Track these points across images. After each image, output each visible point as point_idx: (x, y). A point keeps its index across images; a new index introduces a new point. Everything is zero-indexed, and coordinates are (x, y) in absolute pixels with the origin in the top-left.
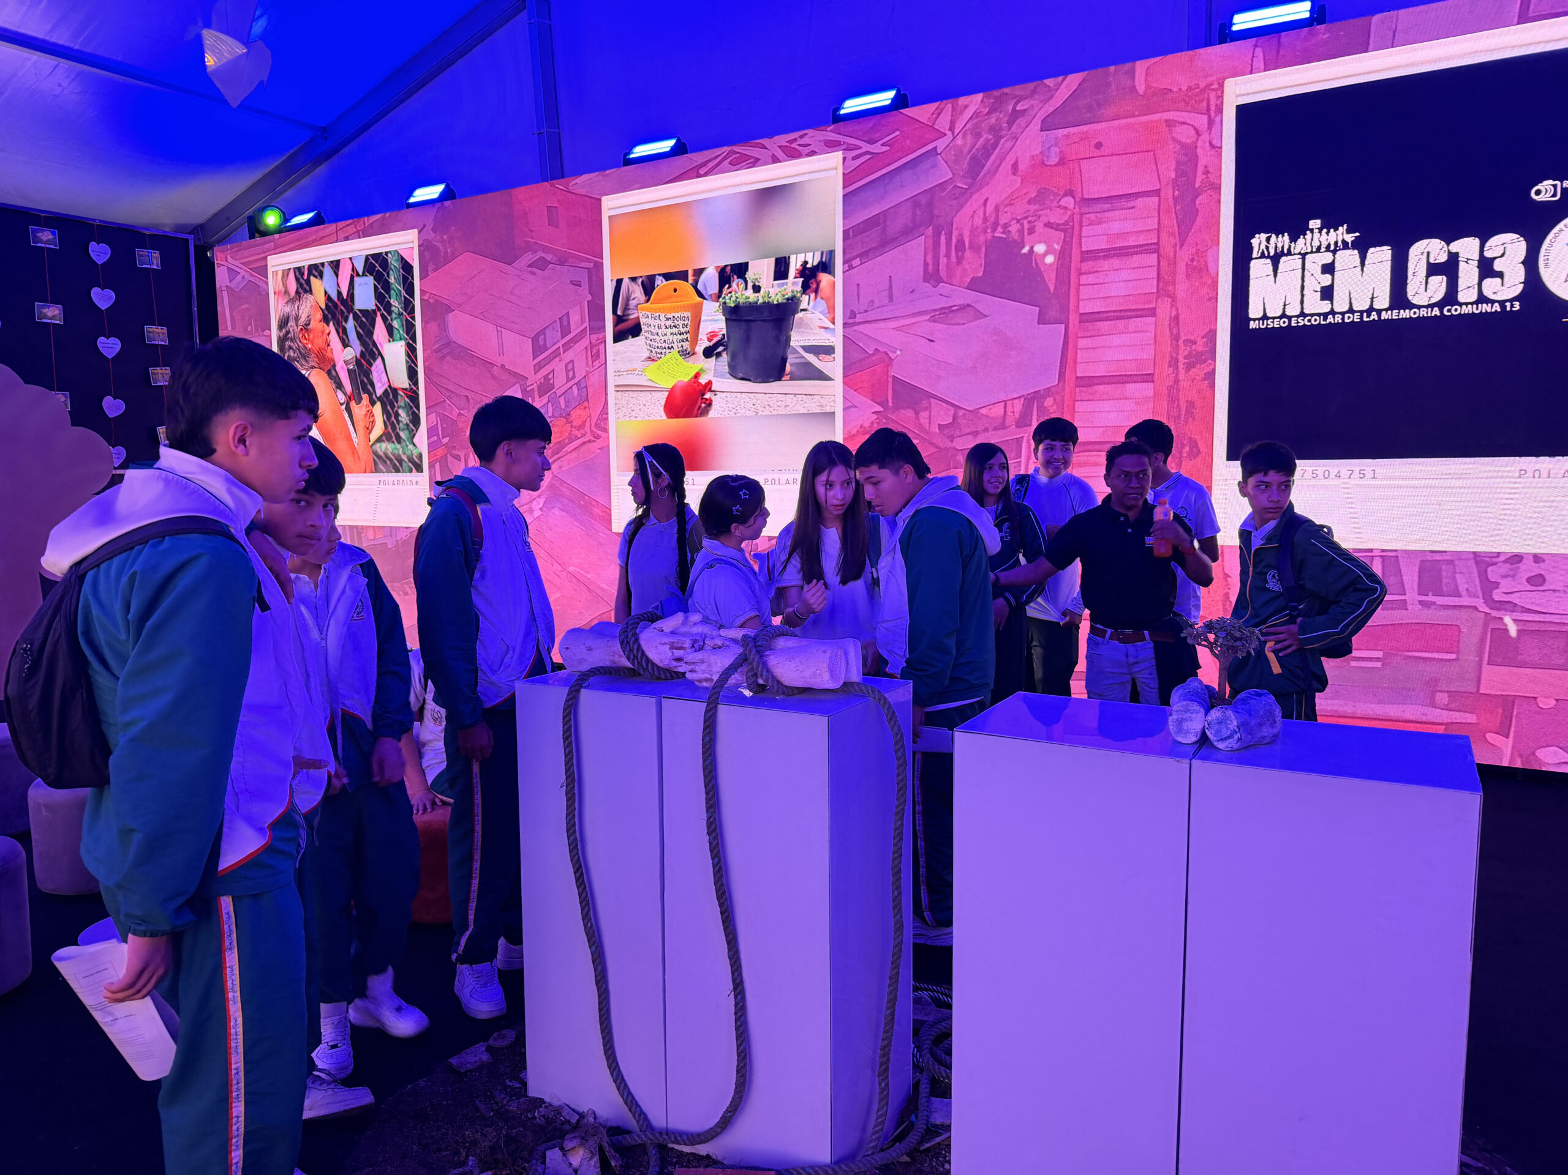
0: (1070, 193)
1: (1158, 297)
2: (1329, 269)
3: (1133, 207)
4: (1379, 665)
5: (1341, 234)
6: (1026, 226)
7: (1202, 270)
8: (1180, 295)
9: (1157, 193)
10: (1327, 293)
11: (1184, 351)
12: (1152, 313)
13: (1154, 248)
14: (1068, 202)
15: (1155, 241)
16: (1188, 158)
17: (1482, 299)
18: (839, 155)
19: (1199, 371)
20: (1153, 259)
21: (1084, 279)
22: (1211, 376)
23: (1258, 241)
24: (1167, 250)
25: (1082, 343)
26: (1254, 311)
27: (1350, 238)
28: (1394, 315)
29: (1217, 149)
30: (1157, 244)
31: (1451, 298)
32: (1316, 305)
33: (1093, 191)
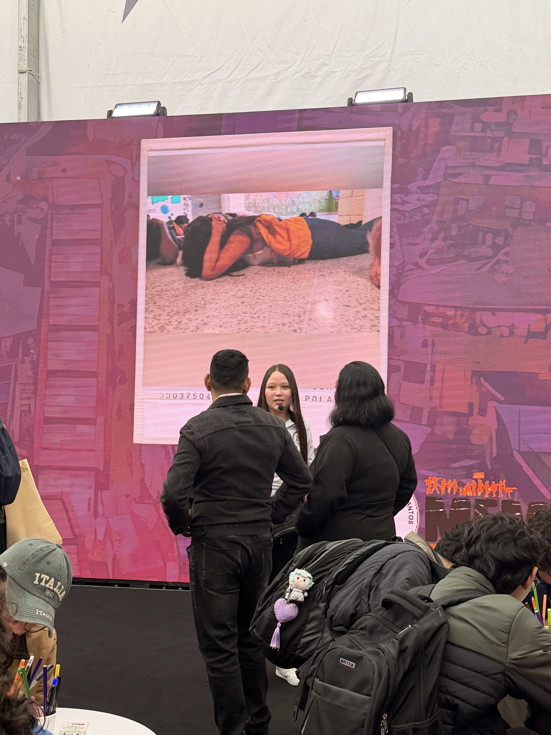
1: (101, 275)
3: (86, 214)
6: (16, 218)
7: (128, 259)
8: (115, 274)
11: (117, 311)
12: (97, 285)
13: (98, 242)
15: (99, 237)
16: (118, 187)
19: (125, 325)
20: (98, 249)
21: (53, 258)
24: (106, 243)
25: (52, 302)
29: (135, 182)
30: (101, 239)
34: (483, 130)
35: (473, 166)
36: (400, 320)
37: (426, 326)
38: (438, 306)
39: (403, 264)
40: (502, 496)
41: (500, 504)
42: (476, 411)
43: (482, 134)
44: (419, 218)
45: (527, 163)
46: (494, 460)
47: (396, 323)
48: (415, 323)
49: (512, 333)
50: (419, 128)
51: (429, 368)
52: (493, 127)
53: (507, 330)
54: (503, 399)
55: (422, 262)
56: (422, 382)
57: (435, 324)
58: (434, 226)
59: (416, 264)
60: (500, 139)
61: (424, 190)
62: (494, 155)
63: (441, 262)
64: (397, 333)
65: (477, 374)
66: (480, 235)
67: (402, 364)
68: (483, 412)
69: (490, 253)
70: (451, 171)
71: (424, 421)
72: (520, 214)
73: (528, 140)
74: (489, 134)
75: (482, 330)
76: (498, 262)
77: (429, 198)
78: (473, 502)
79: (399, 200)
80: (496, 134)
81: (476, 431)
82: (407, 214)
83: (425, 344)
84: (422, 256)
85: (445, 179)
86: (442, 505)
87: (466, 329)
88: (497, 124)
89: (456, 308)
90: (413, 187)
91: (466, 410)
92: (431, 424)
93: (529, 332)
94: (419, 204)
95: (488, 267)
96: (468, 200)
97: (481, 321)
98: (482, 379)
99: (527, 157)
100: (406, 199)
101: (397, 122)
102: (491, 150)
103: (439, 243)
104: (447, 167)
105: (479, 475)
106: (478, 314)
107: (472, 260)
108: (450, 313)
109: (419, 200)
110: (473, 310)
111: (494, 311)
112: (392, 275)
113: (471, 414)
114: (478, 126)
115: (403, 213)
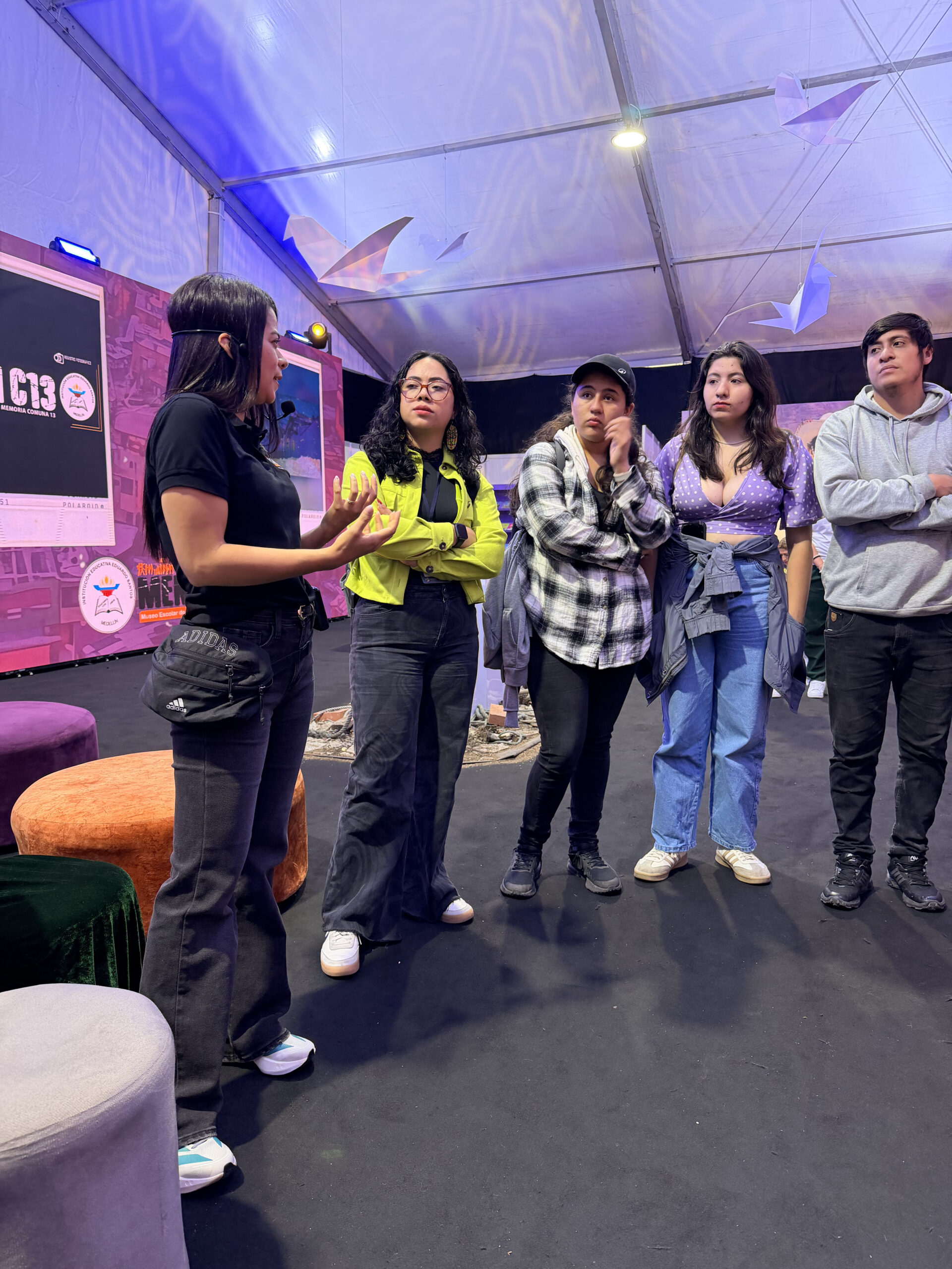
4: (19, 616)
17: (42, 408)
28: (6, 408)
35: (148, 335)
36: (117, 445)
37: (131, 451)
38: (137, 437)
39: (117, 401)
43: (150, 313)
44: (122, 366)
48: (125, 448)
50: (117, 295)
51: (134, 482)
52: (156, 310)
55: (126, 401)
56: (132, 494)
57: (135, 450)
58: (131, 376)
59: (123, 402)
60: (160, 321)
61: (124, 346)
63: (138, 404)
64: (117, 455)
67: (120, 480)
70: (137, 335)
71: (134, 524)
74: (154, 314)
77: (127, 353)
78: (160, 579)
79: (111, 349)
80: (158, 316)
82: (116, 361)
83: (131, 465)
84: (126, 396)
85: (134, 340)
86: (146, 583)
90: (118, 340)
94: (121, 356)
100: (115, 349)
101: (105, 284)
102: (157, 327)
103: (133, 390)
104: (135, 331)
107: (151, 405)
109: (121, 352)
112: (110, 408)
114: (149, 306)
115: (113, 359)
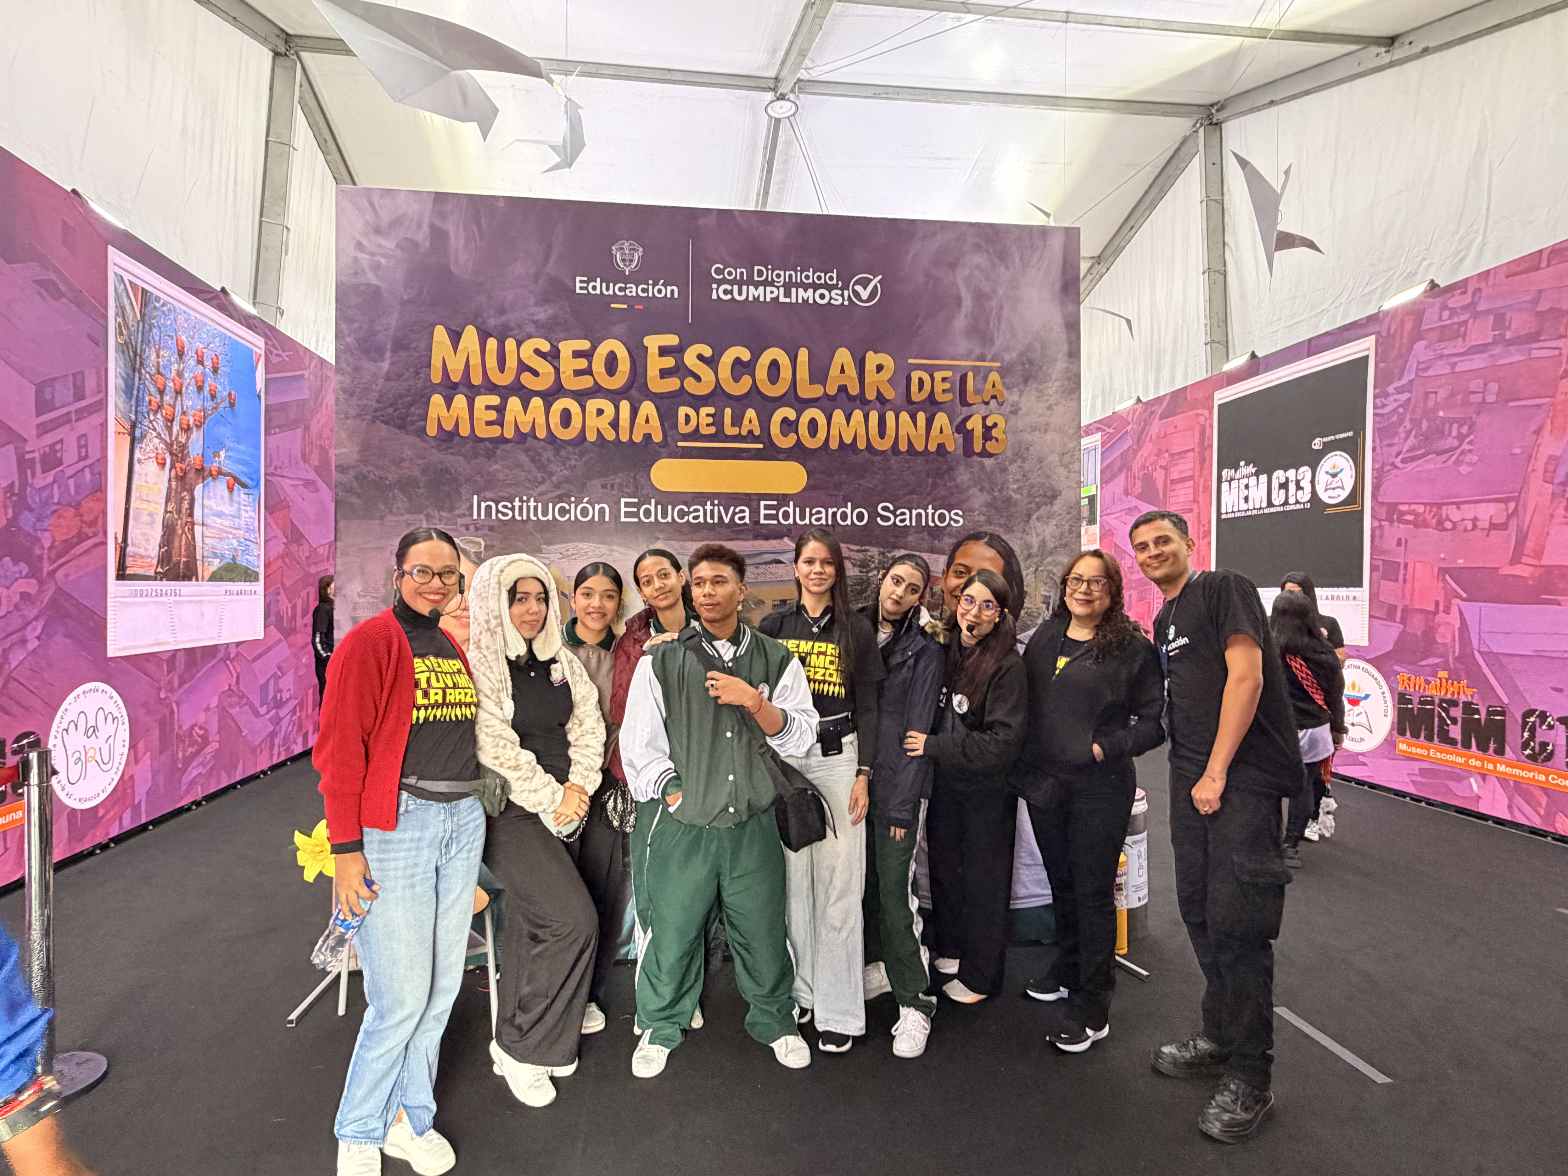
0: (1167, 451)
1: (1193, 503)
2: (1247, 487)
3: (1186, 457)
5: (1251, 469)
6: (1154, 467)
7: (1207, 489)
8: (1201, 501)
9: (1193, 450)
10: (1246, 499)
11: (1202, 530)
13: (1191, 478)
14: (1166, 455)
15: (1192, 474)
16: (1203, 433)
17: (1297, 502)
18: (1100, 434)
19: (1206, 541)
21: (1172, 494)
22: (1209, 543)
23: (1225, 472)
24: (1196, 478)
26: (1223, 510)
27: (1254, 470)
28: (1267, 511)
29: (1211, 426)
31: (1286, 503)
32: (1243, 506)
33: (1176, 450)
34: (1450, 318)
35: (1441, 357)
36: (1380, 520)
37: (1401, 526)
38: (1410, 504)
39: (1382, 467)
40: (1463, 698)
41: (1461, 705)
42: (1441, 608)
43: (1449, 322)
44: (1395, 419)
45: (1490, 341)
46: (1457, 659)
47: (1377, 524)
48: (1391, 522)
49: (1475, 527)
50: (1396, 331)
51: (1402, 566)
52: (1459, 311)
53: (1470, 523)
54: (1464, 595)
55: (1398, 461)
56: (1397, 580)
57: (1407, 522)
58: (1407, 424)
59: (1393, 464)
60: (1466, 322)
61: (1399, 391)
62: (1460, 340)
63: (1413, 459)
64: (1378, 533)
65: (1443, 571)
66: (1447, 425)
67: (1381, 563)
68: (1447, 611)
69: (1456, 443)
70: (1421, 366)
71: (1398, 619)
72: (1484, 398)
73: (1492, 317)
74: (1455, 320)
75: (1448, 525)
76: (1463, 453)
77: (1405, 396)
78: (1437, 701)
79: (1380, 404)
80: (1462, 318)
81: (1441, 630)
82: (1386, 416)
83: (1399, 543)
84: (1397, 455)
85: (1417, 376)
86: (1410, 702)
87: (1434, 525)
88: (1462, 308)
89: (1425, 504)
90: (1391, 389)
91: (1432, 608)
92: (1403, 621)
93: (1491, 524)
94: (1395, 405)
95: (1454, 458)
96: (1436, 393)
97: (1447, 515)
98: (1447, 577)
99: (1491, 334)
100: (1385, 402)
101: (1378, 329)
102: (1457, 337)
103: (1412, 441)
104: (1419, 363)
105: (1443, 674)
106: (1445, 508)
107: (1439, 453)
108: (1420, 509)
109: (1395, 400)
110: (1440, 505)
111: (1458, 505)
112: (1373, 478)
113: (1436, 612)
114: (1446, 314)
115: (1382, 415)
